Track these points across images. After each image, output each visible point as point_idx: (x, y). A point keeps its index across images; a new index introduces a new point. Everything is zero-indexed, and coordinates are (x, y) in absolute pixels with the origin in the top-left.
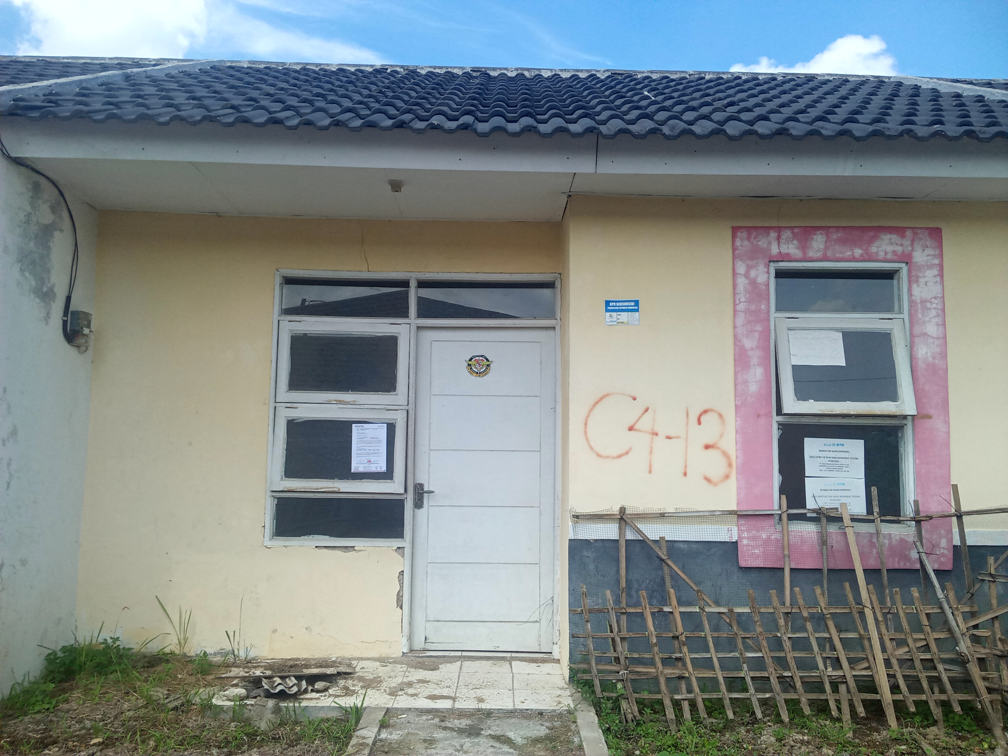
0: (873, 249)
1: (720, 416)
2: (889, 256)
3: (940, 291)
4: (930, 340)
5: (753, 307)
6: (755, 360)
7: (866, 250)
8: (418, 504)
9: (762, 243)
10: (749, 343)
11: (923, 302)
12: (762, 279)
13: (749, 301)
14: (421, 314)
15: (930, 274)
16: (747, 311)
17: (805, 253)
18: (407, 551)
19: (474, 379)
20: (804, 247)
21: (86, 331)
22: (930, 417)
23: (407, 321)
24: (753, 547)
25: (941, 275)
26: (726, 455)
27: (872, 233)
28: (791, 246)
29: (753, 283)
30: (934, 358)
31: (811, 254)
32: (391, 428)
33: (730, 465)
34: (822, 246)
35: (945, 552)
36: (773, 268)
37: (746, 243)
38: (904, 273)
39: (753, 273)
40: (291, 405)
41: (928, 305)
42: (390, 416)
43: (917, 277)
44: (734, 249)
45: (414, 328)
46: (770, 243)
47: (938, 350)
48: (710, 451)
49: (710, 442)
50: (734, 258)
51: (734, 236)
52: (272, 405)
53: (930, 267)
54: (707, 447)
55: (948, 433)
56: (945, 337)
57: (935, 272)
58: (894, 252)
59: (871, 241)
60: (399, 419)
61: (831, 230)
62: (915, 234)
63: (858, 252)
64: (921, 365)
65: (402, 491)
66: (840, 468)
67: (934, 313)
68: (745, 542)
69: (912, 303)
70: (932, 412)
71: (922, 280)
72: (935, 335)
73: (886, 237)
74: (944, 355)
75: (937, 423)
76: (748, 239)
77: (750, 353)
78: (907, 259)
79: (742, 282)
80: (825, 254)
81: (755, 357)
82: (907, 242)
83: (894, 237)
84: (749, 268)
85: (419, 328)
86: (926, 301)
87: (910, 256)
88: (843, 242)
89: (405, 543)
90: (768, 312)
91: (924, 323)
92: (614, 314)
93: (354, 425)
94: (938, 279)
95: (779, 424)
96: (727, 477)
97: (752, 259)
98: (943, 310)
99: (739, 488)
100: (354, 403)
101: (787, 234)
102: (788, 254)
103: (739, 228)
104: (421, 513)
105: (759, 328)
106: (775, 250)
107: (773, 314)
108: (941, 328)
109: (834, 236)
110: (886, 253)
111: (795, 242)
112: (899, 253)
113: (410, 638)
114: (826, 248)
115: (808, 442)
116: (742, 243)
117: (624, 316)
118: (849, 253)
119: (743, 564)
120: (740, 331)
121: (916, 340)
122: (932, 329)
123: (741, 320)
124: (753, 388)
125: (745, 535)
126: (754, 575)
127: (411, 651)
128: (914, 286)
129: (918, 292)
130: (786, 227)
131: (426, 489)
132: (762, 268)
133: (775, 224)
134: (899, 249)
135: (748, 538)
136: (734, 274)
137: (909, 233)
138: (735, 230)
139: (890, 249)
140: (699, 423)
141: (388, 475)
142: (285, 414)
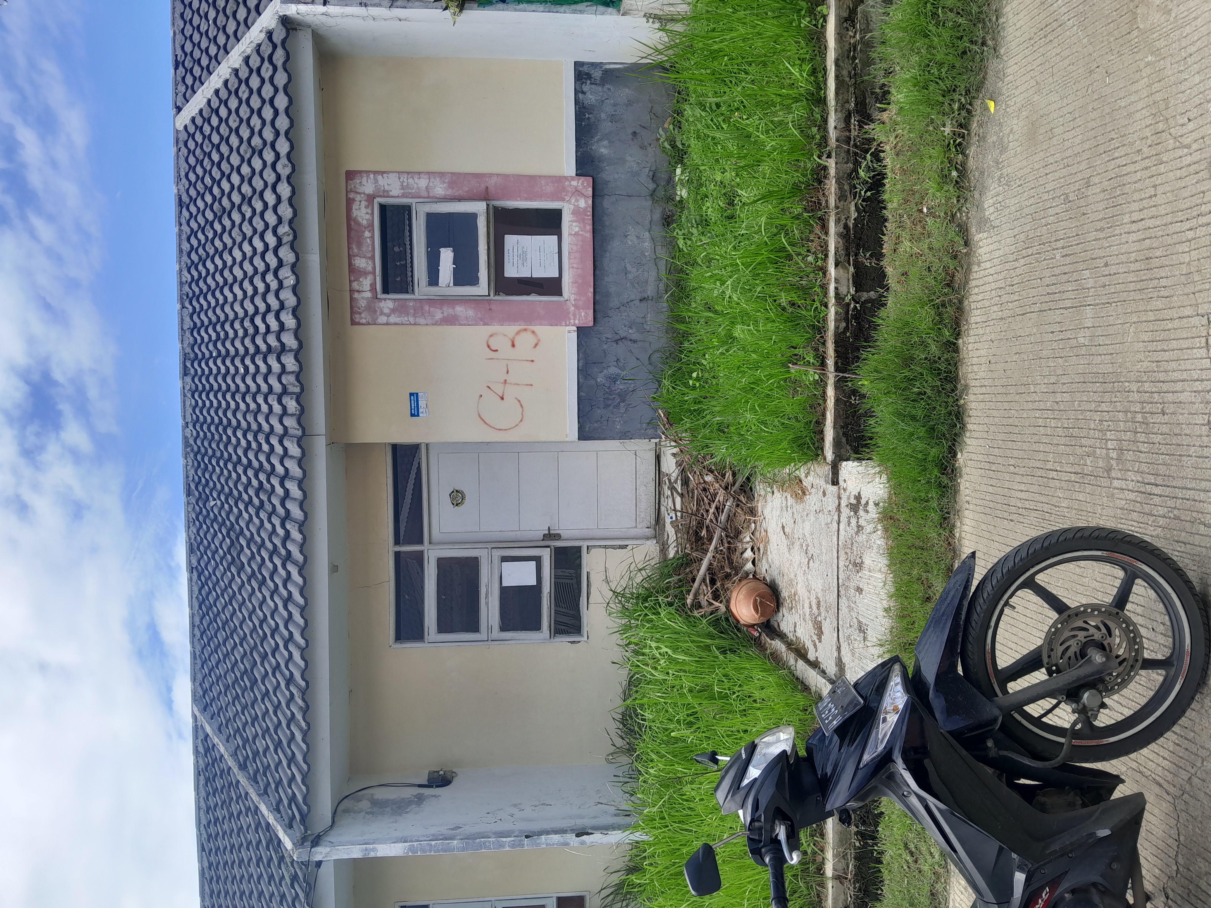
0: (365, 222)
1: (491, 336)
2: (369, 211)
3: (394, 174)
4: (431, 184)
5: (412, 311)
6: (451, 311)
7: (365, 228)
8: (558, 537)
9: (363, 303)
10: (439, 316)
11: (403, 188)
12: (391, 304)
13: (407, 314)
14: (421, 542)
15: (382, 181)
16: (414, 316)
17: (369, 273)
18: (590, 543)
19: (466, 501)
20: (365, 273)
21: (441, 773)
22: (487, 188)
23: (426, 551)
24: (580, 316)
25: (382, 173)
26: (518, 333)
27: (352, 223)
28: (364, 283)
29: (393, 311)
30: (444, 182)
31: (370, 268)
32: (505, 559)
33: (525, 330)
34: (364, 260)
35: (580, 182)
36: (380, 295)
37: (363, 315)
38: (383, 200)
39: (386, 311)
40: (490, 629)
41: (405, 184)
42: (496, 560)
43: (384, 191)
44: (368, 324)
45: (431, 547)
46: (363, 298)
47: (438, 179)
48: (516, 344)
49: (510, 343)
50: (375, 324)
51: (359, 324)
52: (490, 643)
53: (376, 181)
54: (513, 346)
55: (497, 175)
56: (429, 173)
57: (380, 177)
58: (366, 207)
59: (358, 224)
60: (497, 554)
61: (351, 252)
62: (351, 191)
63: (367, 234)
64: (449, 192)
65: (549, 549)
66: (524, 253)
67: (410, 180)
68: (577, 322)
69: (403, 196)
70: (483, 186)
71: (387, 188)
72: (427, 181)
73: (355, 213)
74: (442, 175)
75: (491, 182)
76: (360, 313)
77: (445, 314)
78: (370, 198)
79: (393, 319)
80: (369, 258)
81: (448, 311)
82: (358, 198)
83: (355, 206)
84: (382, 313)
85: (430, 543)
86: (402, 185)
87: (369, 196)
88: (359, 245)
89: (584, 545)
90: (415, 300)
91: (418, 188)
92: (420, 410)
93: (504, 585)
94: (385, 175)
95: (495, 294)
96: (533, 332)
97: (375, 311)
98: (408, 173)
99: (541, 325)
100: (487, 586)
101: (355, 285)
102: (371, 285)
103: (352, 320)
104: (564, 534)
105: (427, 308)
106: (369, 295)
107: (417, 296)
108: (422, 176)
109: (356, 250)
110: (367, 213)
111: (361, 280)
112: (367, 203)
113: (648, 538)
114: (365, 257)
115: (507, 274)
116: (364, 317)
117: (422, 403)
118: (368, 240)
119: (591, 324)
120: (429, 321)
121: (431, 195)
122: (423, 183)
123: (422, 321)
124: (471, 313)
125: (572, 321)
126: (599, 316)
127: (655, 537)
128: (391, 194)
129: (396, 190)
130: (350, 286)
131: (547, 532)
132: (382, 304)
133: (348, 294)
134: (364, 203)
135: (574, 320)
136: (387, 324)
137: (351, 196)
138: (354, 323)
139: (364, 211)
140: (497, 351)
141: (538, 560)
142: (496, 633)
